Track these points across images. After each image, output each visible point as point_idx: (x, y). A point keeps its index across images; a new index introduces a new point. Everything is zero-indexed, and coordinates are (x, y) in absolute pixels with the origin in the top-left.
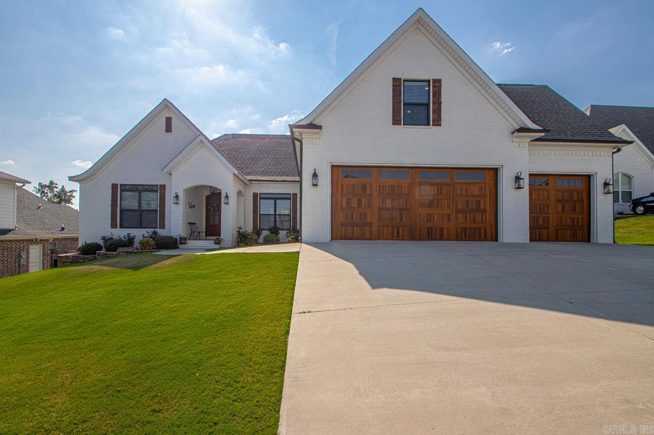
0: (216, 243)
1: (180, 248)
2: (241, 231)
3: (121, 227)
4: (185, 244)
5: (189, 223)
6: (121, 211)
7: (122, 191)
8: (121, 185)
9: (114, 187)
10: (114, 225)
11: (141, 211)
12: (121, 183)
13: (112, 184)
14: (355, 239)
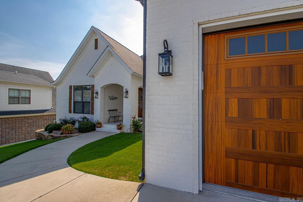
0: (118, 129)
1: (96, 130)
2: (135, 120)
3: (74, 112)
4: (100, 127)
5: (109, 111)
6: (74, 102)
7: (74, 90)
8: (74, 86)
9: (71, 87)
10: (70, 112)
11: (83, 103)
12: (74, 85)
13: (70, 86)
14: (261, 191)
